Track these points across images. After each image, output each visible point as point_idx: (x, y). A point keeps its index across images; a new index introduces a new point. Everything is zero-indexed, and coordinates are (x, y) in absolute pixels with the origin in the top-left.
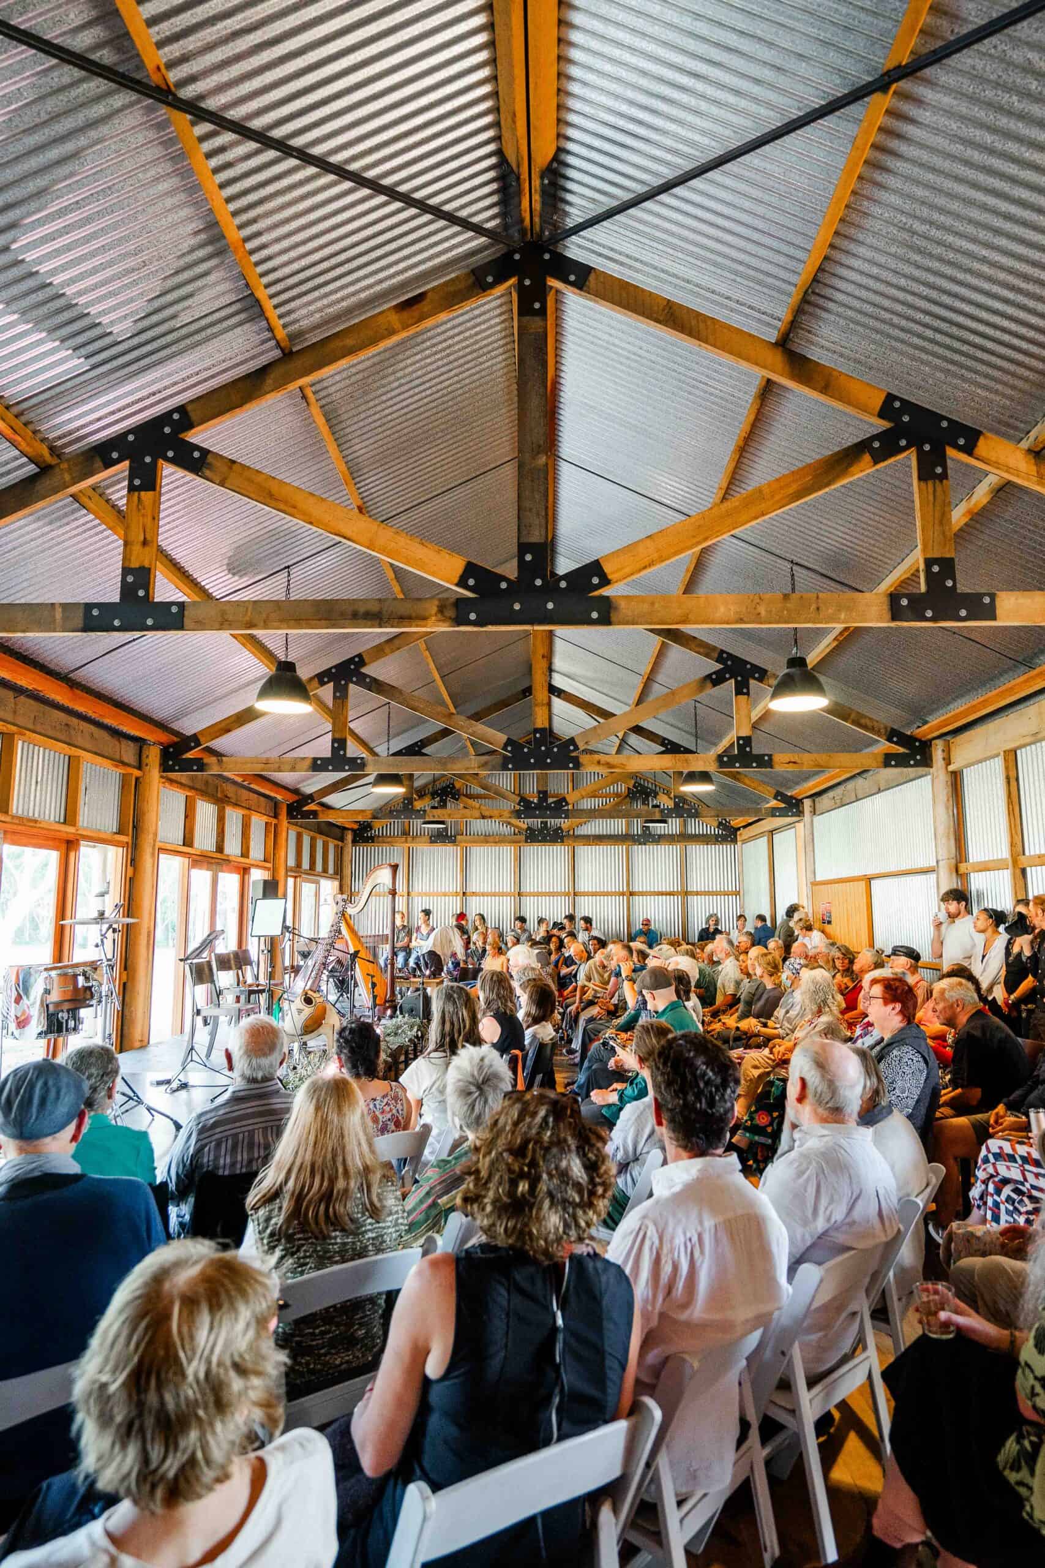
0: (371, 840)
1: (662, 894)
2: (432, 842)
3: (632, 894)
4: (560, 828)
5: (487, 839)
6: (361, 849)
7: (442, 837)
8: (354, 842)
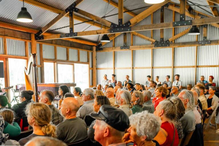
0: (102, 49)
1: (211, 66)
2: (121, 49)
3: (197, 67)
4: (168, 40)
5: (141, 46)
6: (100, 53)
7: (125, 46)
8: (97, 50)
